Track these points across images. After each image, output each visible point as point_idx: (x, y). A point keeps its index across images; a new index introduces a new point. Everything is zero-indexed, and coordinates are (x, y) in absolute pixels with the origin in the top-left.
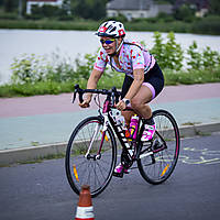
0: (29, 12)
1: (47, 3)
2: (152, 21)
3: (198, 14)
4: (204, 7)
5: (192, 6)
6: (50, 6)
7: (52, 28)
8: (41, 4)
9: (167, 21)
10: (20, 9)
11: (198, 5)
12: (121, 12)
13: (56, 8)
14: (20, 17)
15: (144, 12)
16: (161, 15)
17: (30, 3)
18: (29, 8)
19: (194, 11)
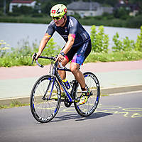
0: (11, 11)
1: (24, 5)
2: (98, 18)
3: (131, 14)
4: (136, 9)
5: (127, 9)
6: (26, 7)
7: (27, 22)
8: (20, 5)
9: (108, 19)
10: (5, 8)
11: (131, 7)
12: (77, 12)
13: (30, 8)
14: (4, 14)
15: (93, 12)
16: (105, 14)
17: (11, 4)
18: (11, 8)
19: (128, 12)
